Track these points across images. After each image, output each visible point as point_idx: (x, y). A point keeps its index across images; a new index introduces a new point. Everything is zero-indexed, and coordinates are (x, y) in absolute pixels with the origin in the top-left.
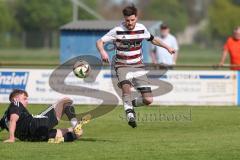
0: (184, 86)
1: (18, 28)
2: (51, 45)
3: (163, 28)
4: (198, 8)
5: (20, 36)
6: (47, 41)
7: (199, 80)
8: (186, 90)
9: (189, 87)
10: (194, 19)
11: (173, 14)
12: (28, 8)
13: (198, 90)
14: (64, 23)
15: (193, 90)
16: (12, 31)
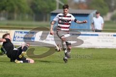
0: (106, 39)
1: (32, 12)
2: (46, 20)
3: (97, 13)
4: (113, 4)
5: (33, 15)
6: (44, 18)
7: (113, 37)
8: (107, 41)
9: (108, 40)
10: (111, 10)
11: (102, 7)
12: (36, 3)
13: (112, 42)
14: (52, 10)
15: (110, 41)
16: (29, 13)
